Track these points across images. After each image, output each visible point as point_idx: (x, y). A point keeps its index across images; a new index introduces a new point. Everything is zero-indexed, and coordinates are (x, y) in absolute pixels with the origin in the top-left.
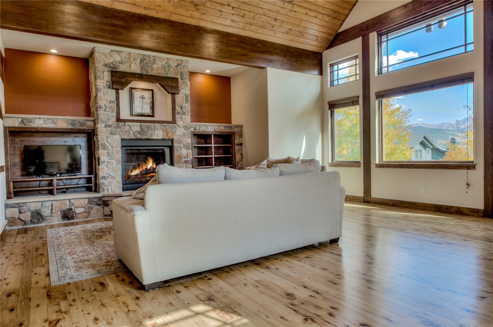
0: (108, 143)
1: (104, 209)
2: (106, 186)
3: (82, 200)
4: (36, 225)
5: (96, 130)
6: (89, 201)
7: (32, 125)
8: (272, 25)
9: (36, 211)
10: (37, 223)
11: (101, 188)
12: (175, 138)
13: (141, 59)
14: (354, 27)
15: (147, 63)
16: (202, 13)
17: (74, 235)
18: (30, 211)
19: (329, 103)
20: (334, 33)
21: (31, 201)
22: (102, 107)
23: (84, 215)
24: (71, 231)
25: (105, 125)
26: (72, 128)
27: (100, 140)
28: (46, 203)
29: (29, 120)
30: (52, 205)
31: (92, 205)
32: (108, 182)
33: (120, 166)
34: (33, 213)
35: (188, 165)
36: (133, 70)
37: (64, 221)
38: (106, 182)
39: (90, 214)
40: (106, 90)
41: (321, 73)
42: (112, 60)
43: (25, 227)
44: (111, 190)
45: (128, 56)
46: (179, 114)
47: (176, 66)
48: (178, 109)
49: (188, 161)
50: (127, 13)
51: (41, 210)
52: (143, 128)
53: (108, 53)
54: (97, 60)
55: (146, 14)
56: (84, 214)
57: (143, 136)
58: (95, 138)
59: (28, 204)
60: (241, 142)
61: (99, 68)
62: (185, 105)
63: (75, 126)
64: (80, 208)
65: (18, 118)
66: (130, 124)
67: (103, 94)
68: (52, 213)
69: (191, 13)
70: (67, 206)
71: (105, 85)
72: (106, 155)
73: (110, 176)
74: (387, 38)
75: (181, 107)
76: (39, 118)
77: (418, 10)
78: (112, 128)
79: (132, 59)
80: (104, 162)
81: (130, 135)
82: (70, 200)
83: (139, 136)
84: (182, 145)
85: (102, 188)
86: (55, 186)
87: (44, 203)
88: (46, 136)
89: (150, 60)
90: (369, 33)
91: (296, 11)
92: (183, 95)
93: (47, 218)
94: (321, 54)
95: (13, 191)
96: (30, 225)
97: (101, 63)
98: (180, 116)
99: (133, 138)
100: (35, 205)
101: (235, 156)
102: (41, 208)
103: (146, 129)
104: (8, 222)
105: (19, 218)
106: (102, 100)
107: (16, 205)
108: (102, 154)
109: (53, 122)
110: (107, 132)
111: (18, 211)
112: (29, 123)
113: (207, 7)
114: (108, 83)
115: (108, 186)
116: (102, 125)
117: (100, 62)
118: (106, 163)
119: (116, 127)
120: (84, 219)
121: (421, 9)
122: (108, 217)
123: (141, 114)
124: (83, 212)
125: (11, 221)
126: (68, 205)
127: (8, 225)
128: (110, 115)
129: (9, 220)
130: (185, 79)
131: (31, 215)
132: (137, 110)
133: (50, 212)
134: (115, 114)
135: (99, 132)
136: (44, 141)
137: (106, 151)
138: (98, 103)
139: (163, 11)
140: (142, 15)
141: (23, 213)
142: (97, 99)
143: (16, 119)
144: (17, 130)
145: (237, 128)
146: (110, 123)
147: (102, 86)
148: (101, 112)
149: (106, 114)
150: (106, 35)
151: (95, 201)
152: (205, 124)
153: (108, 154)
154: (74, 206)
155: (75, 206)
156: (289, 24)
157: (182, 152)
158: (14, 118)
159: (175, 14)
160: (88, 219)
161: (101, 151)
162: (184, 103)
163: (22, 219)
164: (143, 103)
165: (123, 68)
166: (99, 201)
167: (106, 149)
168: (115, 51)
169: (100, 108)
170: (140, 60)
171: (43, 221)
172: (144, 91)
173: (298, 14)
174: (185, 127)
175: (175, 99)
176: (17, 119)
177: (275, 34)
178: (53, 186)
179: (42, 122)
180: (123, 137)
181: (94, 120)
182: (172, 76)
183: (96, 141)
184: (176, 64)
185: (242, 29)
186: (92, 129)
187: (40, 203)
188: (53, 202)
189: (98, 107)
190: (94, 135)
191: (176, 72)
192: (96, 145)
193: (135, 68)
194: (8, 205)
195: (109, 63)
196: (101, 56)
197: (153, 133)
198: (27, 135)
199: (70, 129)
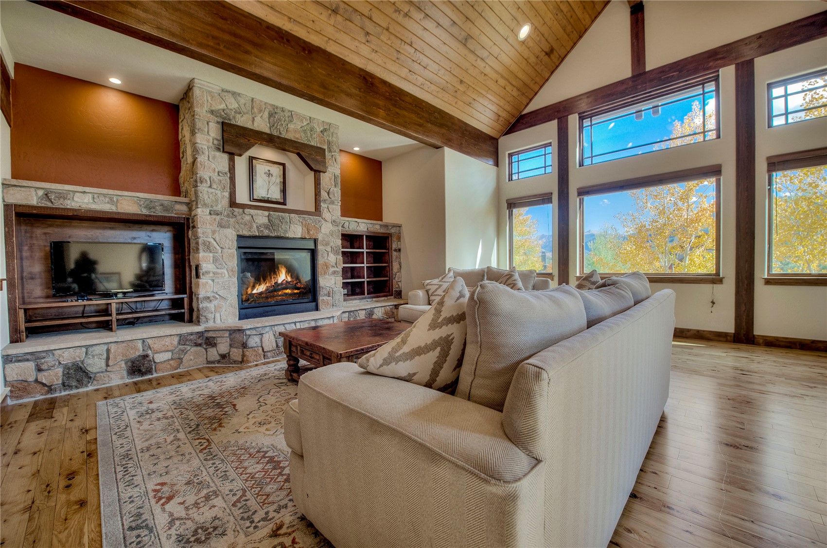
0: (216, 241)
1: (207, 352)
2: (212, 313)
3: (168, 339)
4: (74, 391)
5: (193, 219)
6: (180, 340)
7: (67, 205)
8: (455, 89)
9: (74, 364)
10: (77, 387)
11: (202, 316)
12: (320, 237)
13: (270, 111)
14: (546, 107)
15: (280, 120)
16: (373, 50)
17: (159, 419)
18: (61, 365)
19: (507, 201)
20: (517, 115)
21: (63, 346)
22: (206, 180)
23: (171, 365)
24: (151, 406)
25: (210, 210)
26: (148, 213)
27: (200, 235)
28: (95, 348)
29: (60, 193)
30: (108, 351)
31: (186, 346)
32: (215, 306)
33: (235, 280)
34: (69, 369)
35: (337, 278)
36: (258, 126)
37: (132, 379)
38: (211, 306)
39: (182, 362)
40: (213, 153)
41: (497, 164)
42: (223, 106)
43: (49, 396)
44: (219, 320)
45: (251, 104)
46: (325, 203)
47: (322, 132)
48: (324, 194)
49: (337, 271)
50: (260, 21)
51: (85, 361)
52: (273, 220)
53: (216, 93)
54: (198, 101)
55: (290, 32)
56: (171, 362)
57: (272, 232)
58: (190, 232)
59: (56, 352)
60: (399, 247)
61: (201, 115)
62: (333, 190)
63: (153, 210)
64: (164, 353)
65: (38, 188)
66: (252, 211)
67: (206, 158)
68: (107, 365)
69: (358, 44)
70: (139, 350)
71: (211, 144)
72: (212, 262)
73: (218, 296)
74: (591, 123)
75: (329, 192)
76: (81, 192)
77: (640, 87)
78: (223, 217)
79: (256, 110)
80: (207, 272)
81: (251, 230)
82: (145, 340)
83: (266, 232)
84: (329, 249)
85: (205, 316)
86: (115, 315)
87: (90, 349)
88: (98, 228)
89: (285, 116)
90: (568, 116)
91: (487, 75)
92: (330, 175)
93: (98, 375)
94: (497, 140)
95: (25, 328)
96: (61, 393)
97: (205, 107)
98: (326, 206)
99: (258, 234)
100: (73, 353)
101: (392, 266)
102: (86, 359)
103: (277, 222)
104: (11, 391)
105: (36, 381)
106: (206, 168)
107: (29, 357)
108: (205, 260)
109: (111, 201)
110: (213, 223)
111: (34, 368)
112: (62, 200)
113: (382, 41)
114: (216, 142)
115: (215, 312)
116: (205, 210)
117: (202, 106)
118: (211, 275)
119: (228, 216)
120: (171, 371)
121: (646, 86)
122: (215, 364)
123: (266, 199)
124: (169, 360)
125: (18, 388)
126: (141, 349)
127: (11, 397)
128: (219, 195)
129: (13, 386)
130: (334, 152)
131: (63, 373)
132: (261, 192)
133: (103, 364)
134: (227, 194)
135: (199, 222)
136: (92, 235)
137: (211, 255)
138: (198, 172)
139: (318, 32)
140: (284, 32)
141: (46, 370)
142: (197, 165)
143: (32, 190)
144: (34, 212)
145: (395, 228)
146: (219, 208)
147: (205, 145)
148: (203, 188)
149: (212, 193)
150: (221, 47)
151: (191, 340)
152: (356, 220)
153: (215, 260)
154: (152, 350)
155: (154, 351)
156: (475, 91)
157: (329, 259)
158: (28, 189)
159: (335, 42)
160: (179, 370)
161: (202, 254)
162: (333, 186)
163: (44, 381)
164: (269, 182)
165: (242, 121)
166: (199, 338)
167: (211, 252)
168: (229, 92)
169: (201, 182)
170: (269, 114)
171: (89, 382)
172: (272, 165)
173: (488, 79)
174: (334, 222)
175: (320, 180)
176: (35, 191)
177: (456, 103)
178: (111, 315)
179: (89, 199)
180: (241, 233)
181: (189, 203)
182: (315, 145)
183: (193, 238)
184: (322, 129)
185: (419, 87)
186: (185, 218)
187: (84, 350)
188: (110, 345)
189: (198, 180)
190: (188, 228)
191: (321, 140)
192: (193, 245)
193: (261, 124)
194: (10, 357)
195: (219, 110)
196: (205, 97)
197: (288, 228)
198: (59, 223)
199: (144, 215)
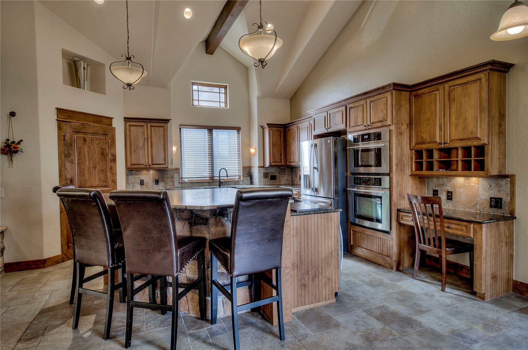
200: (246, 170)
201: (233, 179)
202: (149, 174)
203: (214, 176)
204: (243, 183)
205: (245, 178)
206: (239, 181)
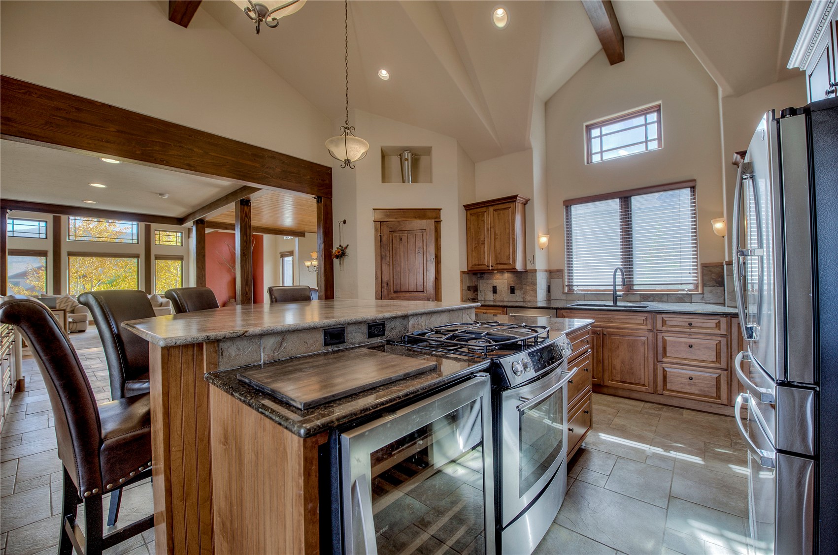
200: (710, 271)
201: (677, 290)
202: (502, 279)
203: (634, 283)
204: (701, 300)
205: (707, 289)
206: (691, 294)
